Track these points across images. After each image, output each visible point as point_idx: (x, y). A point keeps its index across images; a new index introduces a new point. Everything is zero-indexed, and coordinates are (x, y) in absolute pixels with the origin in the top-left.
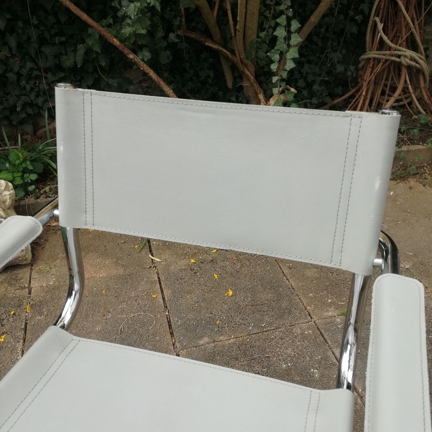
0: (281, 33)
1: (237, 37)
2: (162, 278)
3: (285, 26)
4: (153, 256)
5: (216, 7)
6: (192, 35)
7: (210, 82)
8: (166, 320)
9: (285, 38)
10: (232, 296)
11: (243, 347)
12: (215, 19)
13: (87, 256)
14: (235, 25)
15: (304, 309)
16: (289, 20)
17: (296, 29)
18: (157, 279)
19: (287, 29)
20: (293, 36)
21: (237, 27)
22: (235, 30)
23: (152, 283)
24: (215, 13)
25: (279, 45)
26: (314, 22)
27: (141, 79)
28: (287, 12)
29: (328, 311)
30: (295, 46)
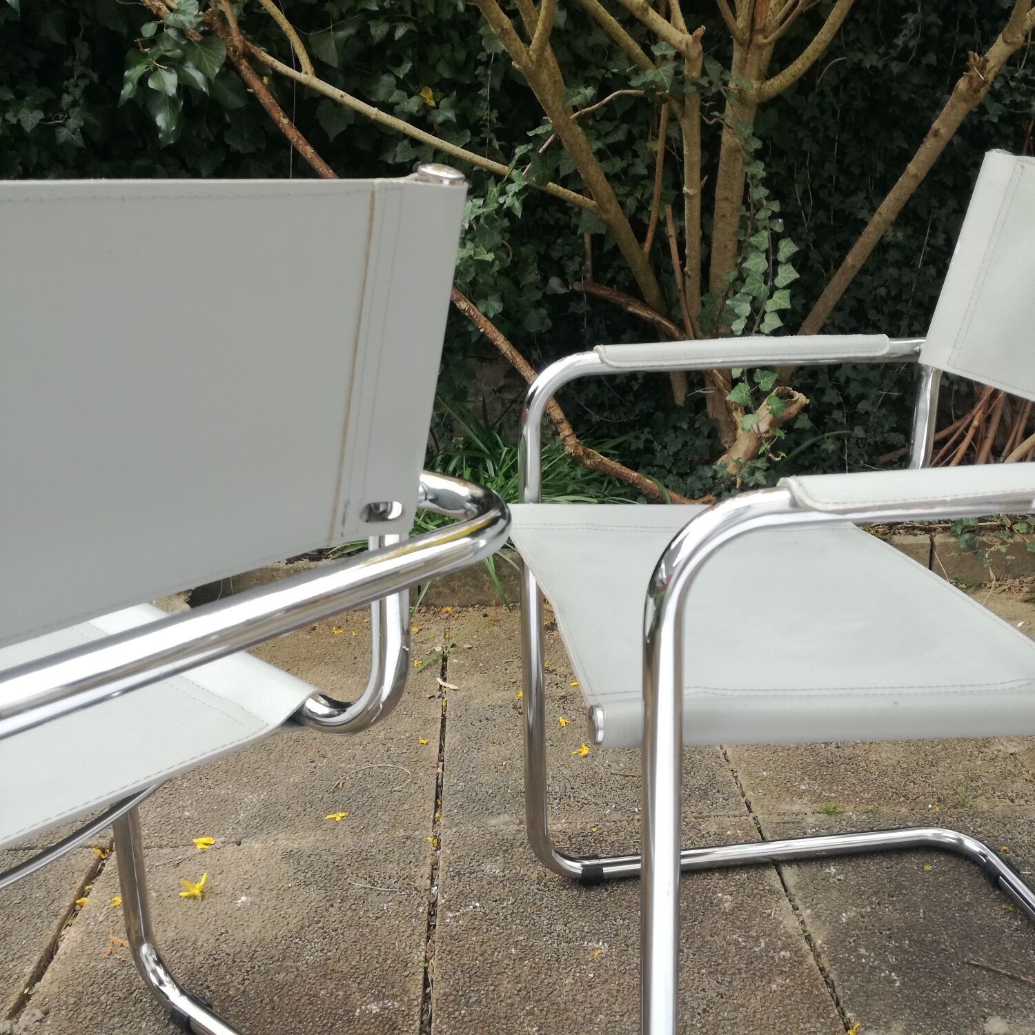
0: (757, 264)
1: (688, 290)
2: (450, 715)
3: (767, 251)
4: (445, 680)
5: (650, 235)
6: (602, 292)
7: (635, 388)
8: (435, 782)
9: (765, 274)
10: (586, 756)
11: (580, 839)
12: (647, 257)
13: (315, 669)
14: (683, 266)
15: (739, 792)
16: (775, 238)
17: (788, 254)
18: (439, 716)
19: (772, 257)
20: (781, 270)
21: (686, 269)
22: (684, 274)
23: (426, 721)
24: (647, 245)
25: (752, 284)
26: (854, 266)
27: (502, 383)
28: (772, 225)
29: (792, 802)
30: (785, 288)
